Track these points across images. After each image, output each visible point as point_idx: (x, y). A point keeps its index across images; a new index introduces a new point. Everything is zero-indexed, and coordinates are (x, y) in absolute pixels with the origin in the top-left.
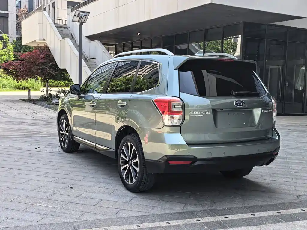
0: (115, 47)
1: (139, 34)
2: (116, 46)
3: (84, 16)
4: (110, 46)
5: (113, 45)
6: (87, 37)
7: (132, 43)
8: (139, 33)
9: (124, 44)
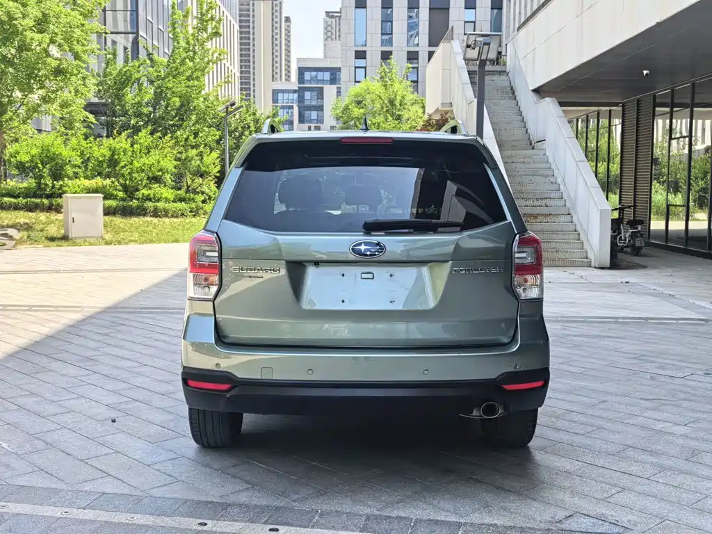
0: (620, 109)
1: (647, 74)
2: (623, 106)
3: (485, 44)
4: (613, 108)
5: (617, 104)
6: (537, 91)
7: (655, 96)
8: (645, 72)
9: (638, 101)
